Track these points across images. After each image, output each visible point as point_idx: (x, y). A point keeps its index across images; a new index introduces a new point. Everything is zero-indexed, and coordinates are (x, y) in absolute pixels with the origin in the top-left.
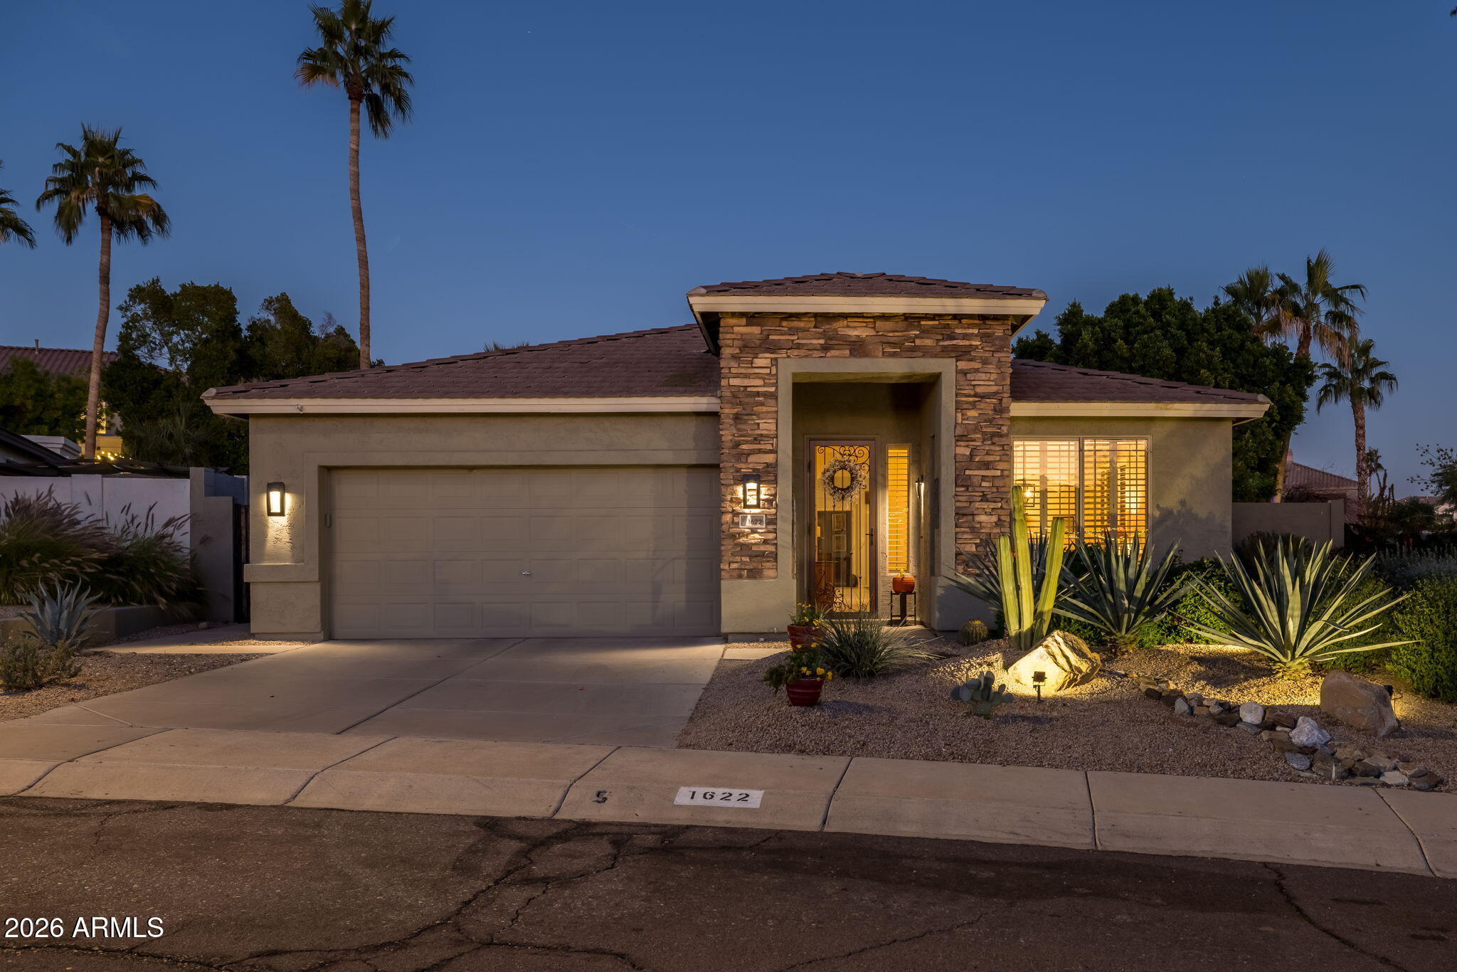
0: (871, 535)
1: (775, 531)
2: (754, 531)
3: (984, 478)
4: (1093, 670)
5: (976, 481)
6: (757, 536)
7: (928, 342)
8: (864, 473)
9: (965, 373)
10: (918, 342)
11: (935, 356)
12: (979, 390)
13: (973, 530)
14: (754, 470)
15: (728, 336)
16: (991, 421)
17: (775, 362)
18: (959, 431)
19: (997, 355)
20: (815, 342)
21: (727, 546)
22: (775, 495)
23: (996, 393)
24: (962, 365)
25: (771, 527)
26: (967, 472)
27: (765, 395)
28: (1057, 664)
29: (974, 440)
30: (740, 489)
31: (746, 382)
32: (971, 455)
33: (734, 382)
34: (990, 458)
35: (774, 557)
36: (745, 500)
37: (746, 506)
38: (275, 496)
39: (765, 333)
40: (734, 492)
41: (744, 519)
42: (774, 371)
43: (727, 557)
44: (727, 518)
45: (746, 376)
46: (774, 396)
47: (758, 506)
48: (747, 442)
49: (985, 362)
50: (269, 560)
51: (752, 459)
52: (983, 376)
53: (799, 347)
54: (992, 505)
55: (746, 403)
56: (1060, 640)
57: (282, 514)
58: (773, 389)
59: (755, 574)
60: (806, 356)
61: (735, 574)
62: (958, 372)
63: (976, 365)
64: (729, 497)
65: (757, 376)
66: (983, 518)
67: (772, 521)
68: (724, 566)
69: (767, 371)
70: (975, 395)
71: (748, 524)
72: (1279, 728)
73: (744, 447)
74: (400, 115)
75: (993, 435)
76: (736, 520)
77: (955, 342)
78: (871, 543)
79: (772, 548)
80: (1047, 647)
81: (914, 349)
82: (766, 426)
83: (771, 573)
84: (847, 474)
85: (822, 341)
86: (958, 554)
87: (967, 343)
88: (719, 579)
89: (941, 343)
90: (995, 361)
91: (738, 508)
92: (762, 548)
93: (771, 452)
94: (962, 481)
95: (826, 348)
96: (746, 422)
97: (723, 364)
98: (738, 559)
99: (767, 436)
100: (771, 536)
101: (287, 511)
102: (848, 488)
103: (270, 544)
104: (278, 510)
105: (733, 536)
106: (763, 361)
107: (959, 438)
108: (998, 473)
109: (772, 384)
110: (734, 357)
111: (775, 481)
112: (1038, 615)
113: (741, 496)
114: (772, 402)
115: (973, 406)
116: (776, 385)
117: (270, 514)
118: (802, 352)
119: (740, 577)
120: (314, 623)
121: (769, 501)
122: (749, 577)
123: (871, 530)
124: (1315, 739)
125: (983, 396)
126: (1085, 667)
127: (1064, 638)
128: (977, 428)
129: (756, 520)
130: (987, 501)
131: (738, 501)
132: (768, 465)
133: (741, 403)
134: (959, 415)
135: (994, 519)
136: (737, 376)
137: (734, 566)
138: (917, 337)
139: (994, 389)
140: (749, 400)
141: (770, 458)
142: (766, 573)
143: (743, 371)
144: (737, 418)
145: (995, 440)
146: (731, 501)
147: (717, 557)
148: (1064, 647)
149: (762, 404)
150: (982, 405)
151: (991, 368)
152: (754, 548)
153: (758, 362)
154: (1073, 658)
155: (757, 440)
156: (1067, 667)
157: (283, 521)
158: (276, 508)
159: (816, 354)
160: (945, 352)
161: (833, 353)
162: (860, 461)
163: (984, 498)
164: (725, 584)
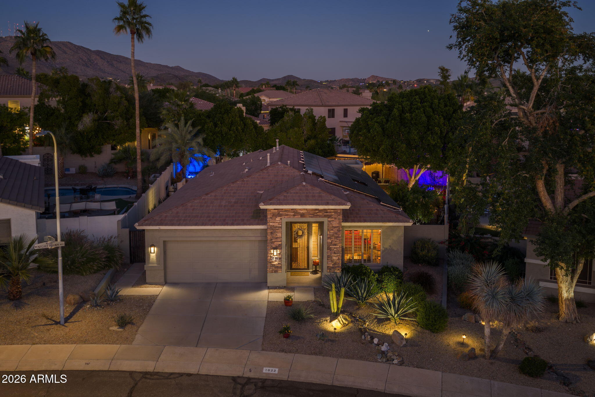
0: (308, 248)
1: (281, 261)
2: (276, 261)
3: (335, 248)
4: (349, 323)
5: (332, 249)
6: (276, 262)
7: (321, 214)
8: (306, 231)
9: (330, 221)
10: (318, 214)
11: (323, 217)
12: (334, 226)
13: (332, 261)
14: (276, 246)
15: (269, 213)
16: (336, 233)
17: (281, 219)
18: (328, 236)
19: (338, 217)
20: (291, 214)
21: (269, 265)
22: (281, 252)
23: (338, 227)
24: (329, 219)
25: (280, 260)
26: (330, 246)
27: (279, 227)
28: (340, 323)
29: (332, 238)
30: (272, 251)
31: (274, 224)
32: (331, 242)
33: (271, 224)
34: (336, 243)
35: (281, 267)
36: (273, 254)
37: (274, 255)
38: (152, 249)
39: (279, 212)
40: (271, 252)
41: (273, 258)
42: (281, 221)
43: (269, 267)
44: (269, 258)
45: (274, 222)
46: (281, 227)
47: (277, 255)
48: (274, 239)
49: (335, 218)
50: (151, 264)
51: (275, 243)
52: (335, 222)
53: (287, 215)
54: (337, 255)
55: (274, 229)
56: (341, 317)
57: (154, 253)
58: (281, 226)
59: (276, 272)
60: (289, 217)
61: (271, 272)
62: (328, 221)
63: (332, 219)
64: (269, 253)
65: (277, 223)
66: (334, 258)
67: (280, 259)
68: (268, 270)
69: (279, 221)
70: (333, 227)
71: (274, 259)
72: (380, 346)
73: (273, 240)
74: (148, 36)
75: (337, 237)
76: (271, 258)
77: (327, 214)
78: (308, 250)
79: (280, 265)
80: (338, 319)
81: (317, 215)
82: (279, 235)
83: (280, 271)
84: (301, 232)
85: (293, 214)
86: (328, 267)
87: (331, 214)
88: (267, 273)
89: (324, 214)
90: (338, 218)
91: (272, 255)
92: (278, 265)
93: (280, 241)
94: (329, 249)
95: (294, 215)
96: (274, 234)
97: (268, 219)
98: (272, 268)
99: (279, 237)
100: (280, 262)
101: (155, 252)
102: (301, 235)
103: (151, 260)
104: (153, 252)
105: (270, 262)
106: (278, 219)
107: (328, 238)
108: (338, 247)
109: (280, 225)
110: (271, 218)
111: (281, 249)
112: (338, 308)
113: (272, 252)
114: (280, 229)
115: (332, 230)
116: (281, 225)
117: (151, 253)
118: (288, 216)
119: (272, 272)
120: (162, 280)
121: (280, 254)
122: (274, 272)
123: (308, 246)
124: (385, 350)
125: (335, 227)
126: (347, 323)
127: (342, 317)
128: (333, 235)
129: (276, 258)
130: (335, 254)
131: (272, 254)
132: (279, 245)
133: (272, 229)
134: (328, 232)
135: (337, 258)
136: (272, 222)
137: (270, 270)
138: (318, 212)
139: (337, 225)
140: (274, 228)
141: (280, 243)
142: (279, 271)
143: (273, 221)
144: (271, 233)
145: (338, 238)
146: (270, 254)
147: (266, 268)
148: (342, 319)
149: (278, 230)
150: (334, 230)
151: (337, 220)
152: (276, 265)
153: (277, 219)
154: (344, 321)
155: (277, 238)
156: (342, 324)
157: (154, 254)
158: (152, 251)
159: (292, 217)
160: (325, 216)
161: (296, 216)
162: (305, 228)
163: (335, 253)
164: (268, 274)
